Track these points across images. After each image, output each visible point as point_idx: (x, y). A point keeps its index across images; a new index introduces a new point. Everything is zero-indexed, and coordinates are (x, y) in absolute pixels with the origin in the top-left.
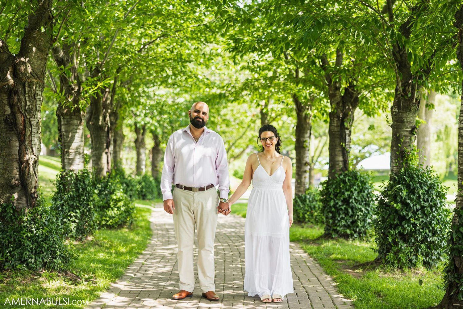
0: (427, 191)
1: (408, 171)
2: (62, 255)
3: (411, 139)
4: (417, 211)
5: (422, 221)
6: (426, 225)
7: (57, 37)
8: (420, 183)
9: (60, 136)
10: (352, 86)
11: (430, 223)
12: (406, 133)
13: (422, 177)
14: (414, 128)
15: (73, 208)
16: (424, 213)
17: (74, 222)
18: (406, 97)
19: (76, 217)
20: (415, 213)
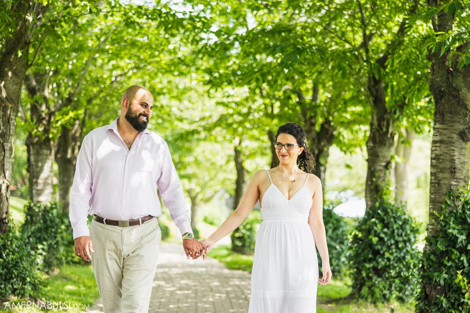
0: (401, 226)
1: (382, 206)
2: (32, 282)
3: (385, 174)
4: (391, 245)
5: (396, 256)
6: (400, 260)
7: (33, 62)
8: (394, 218)
9: (29, 166)
10: (327, 122)
11: (404, 258)
12: (380, 168)
13: (397, 212)
14: (388, 163)
15: (40, 240)
16: (397, 247)
17: (41, 254)
18: (381, 132)
19: (43, 249)
20: (389, 248)
